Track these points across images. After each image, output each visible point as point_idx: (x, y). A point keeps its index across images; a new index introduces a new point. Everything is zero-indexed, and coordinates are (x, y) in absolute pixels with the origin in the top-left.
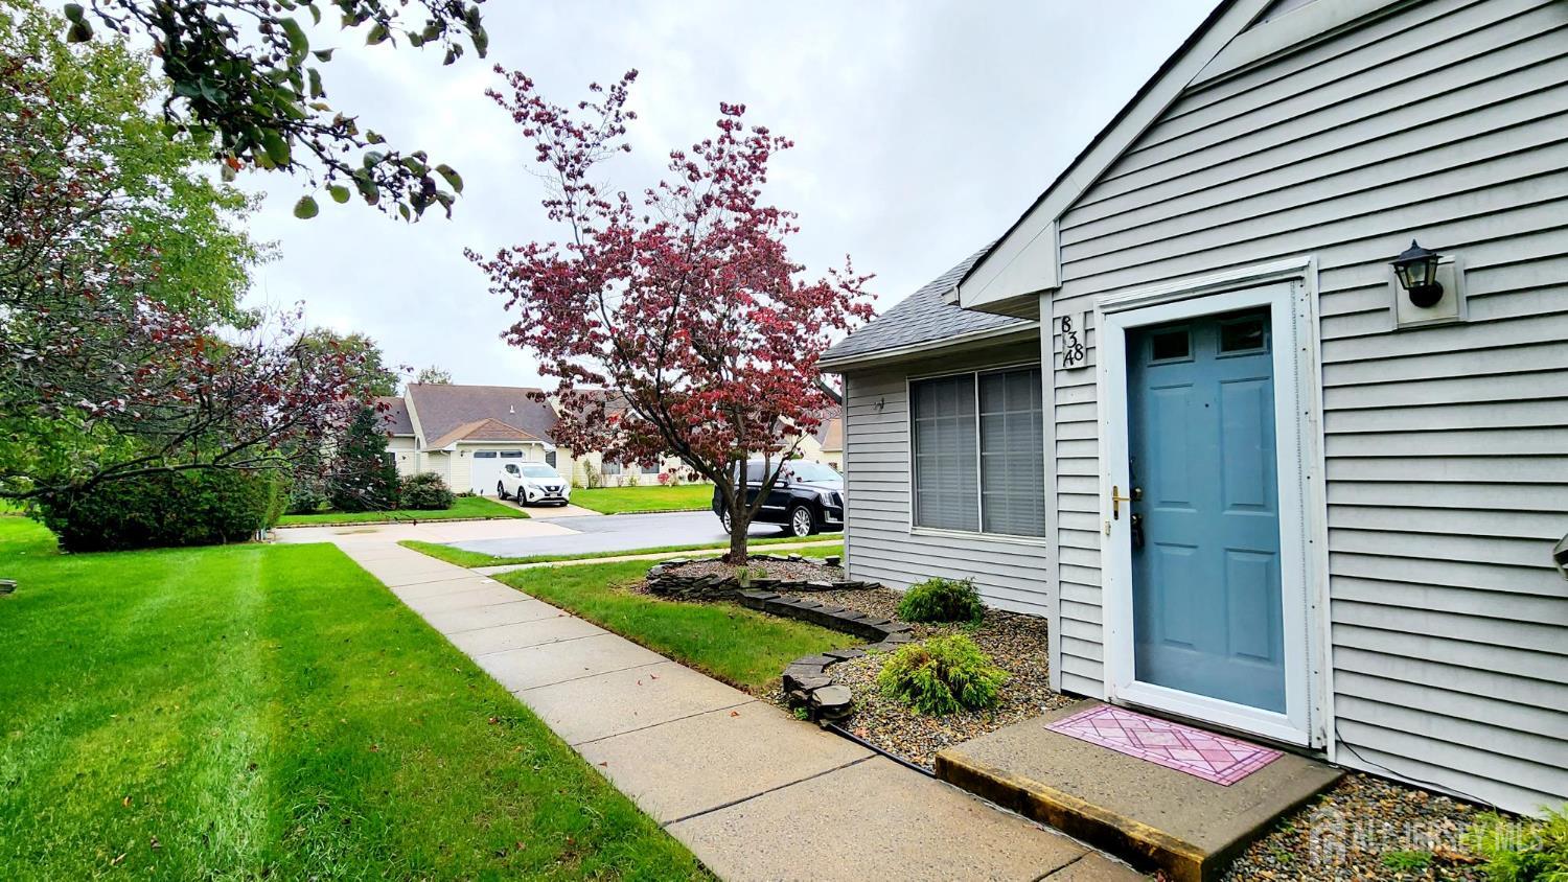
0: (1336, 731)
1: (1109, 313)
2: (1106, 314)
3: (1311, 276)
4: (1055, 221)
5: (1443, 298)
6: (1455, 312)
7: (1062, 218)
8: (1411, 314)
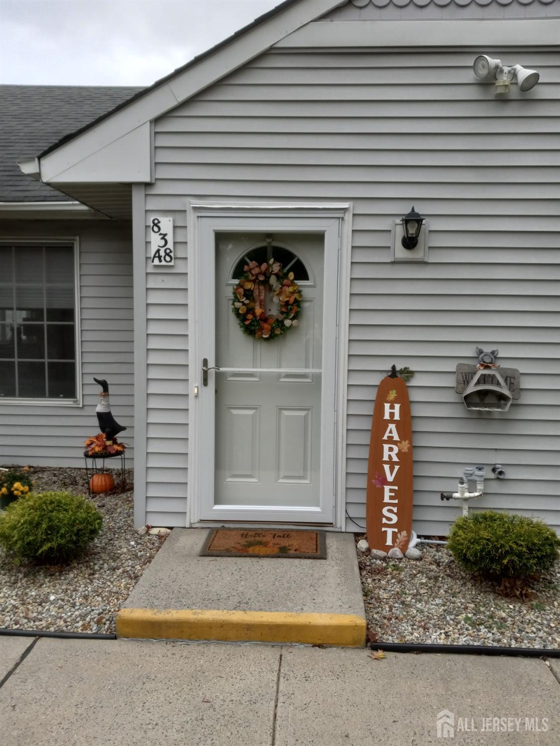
0: (346, 511)
1: (201, 217)
2: (198, 217)
3: (348, 217)
4: (151, 122)
5: (417, 246)
6: (423, 256)
7: (157, 120)
8: (401, 253)
